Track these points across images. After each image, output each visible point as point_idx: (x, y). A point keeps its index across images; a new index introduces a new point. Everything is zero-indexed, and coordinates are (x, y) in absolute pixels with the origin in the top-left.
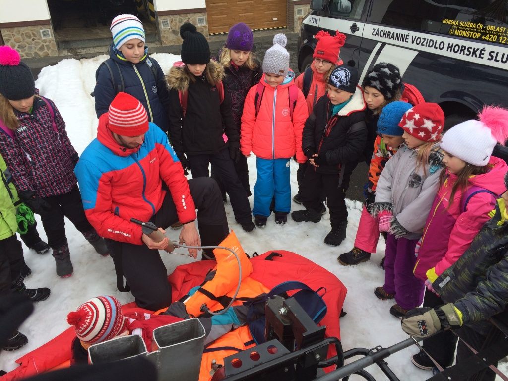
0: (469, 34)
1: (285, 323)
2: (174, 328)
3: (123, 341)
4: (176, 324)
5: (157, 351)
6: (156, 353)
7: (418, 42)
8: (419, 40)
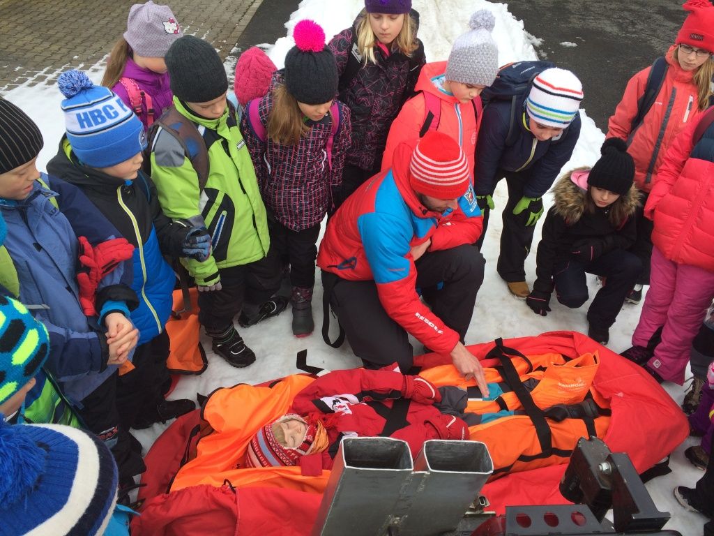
1: (604, 485)
2: (451, 446)
3: (384, 442)
4: (454, 442)
5: (426, 472)
6: (424, 474)
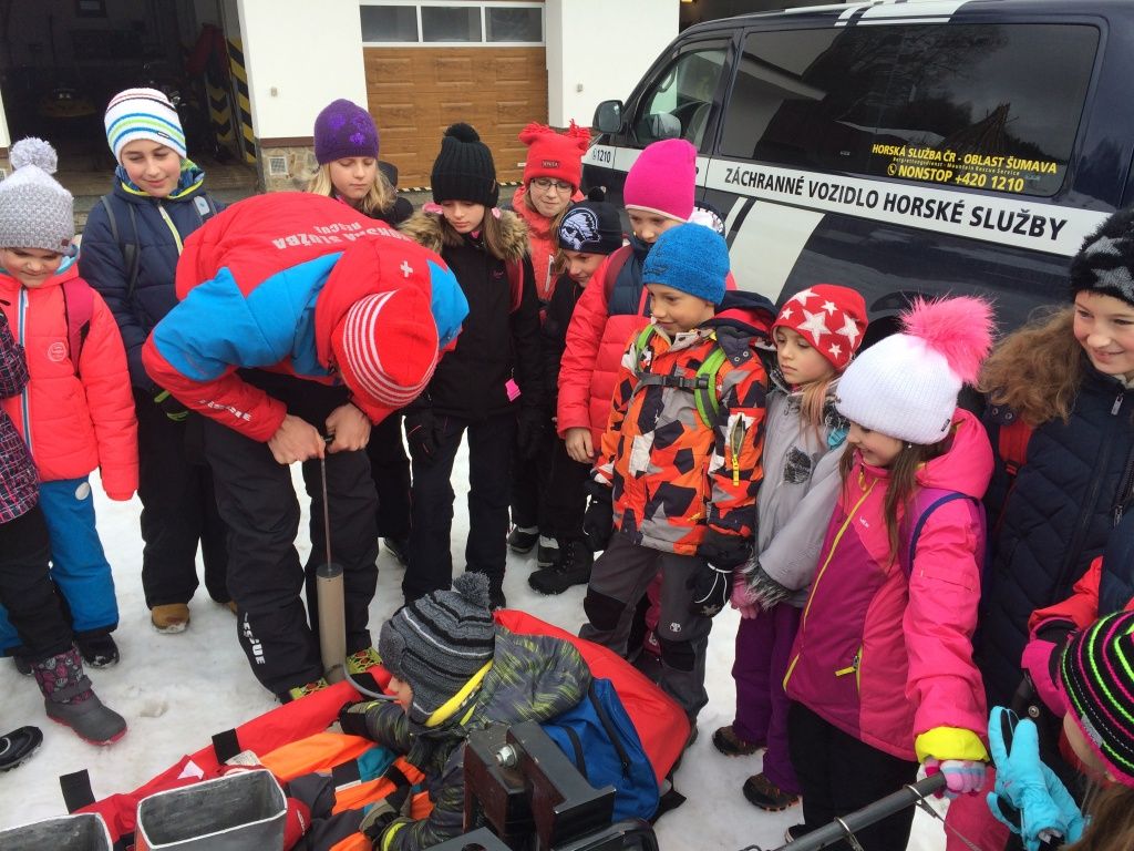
0: (928, 175)
1: (512, 788)
7: (823, 194)
8: (824, 188)
